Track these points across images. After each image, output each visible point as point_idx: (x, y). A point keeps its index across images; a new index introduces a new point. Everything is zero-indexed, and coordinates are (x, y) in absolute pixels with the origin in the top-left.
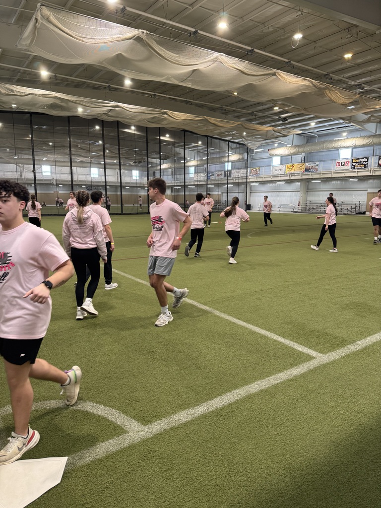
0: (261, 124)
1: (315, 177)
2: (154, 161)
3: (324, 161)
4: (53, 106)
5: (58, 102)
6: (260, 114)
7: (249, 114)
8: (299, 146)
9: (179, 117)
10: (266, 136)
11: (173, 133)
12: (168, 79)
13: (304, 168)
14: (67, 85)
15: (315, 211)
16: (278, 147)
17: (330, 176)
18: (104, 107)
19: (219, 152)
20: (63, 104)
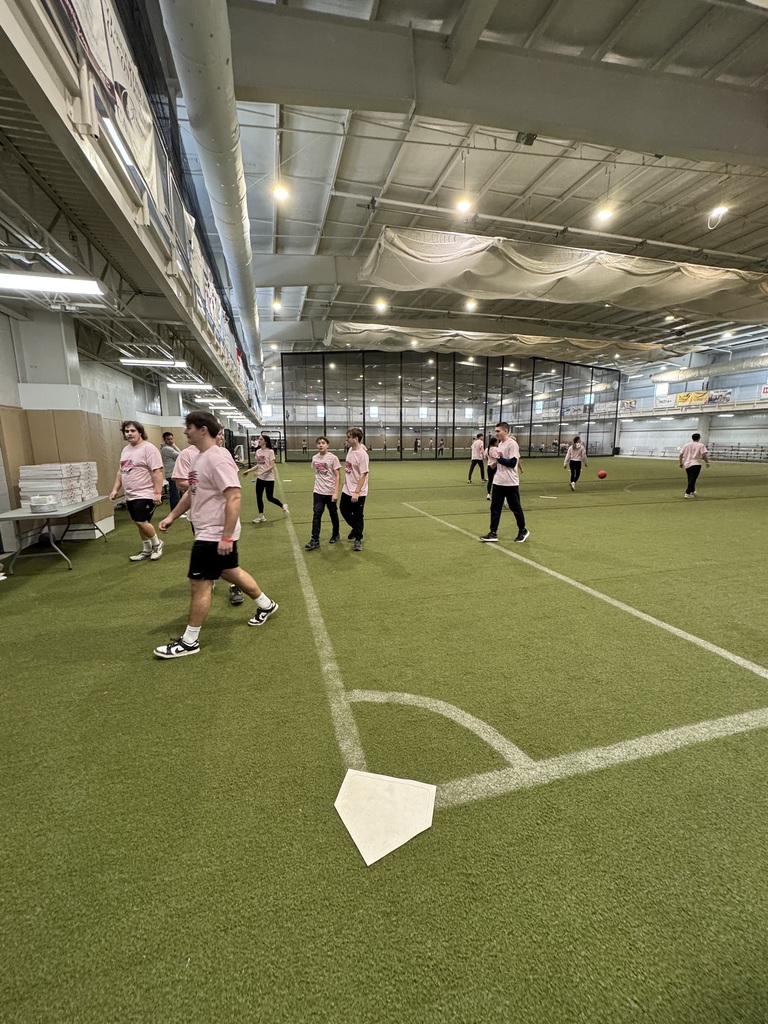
0: (643, 341)
1: (724, 409)
2: (494, 396)
3: (742, 386)
4: (388, 342)
5: (393, 336)
6: (644, 329)
7: (627, 329)
8: (700, 368)
9: (531, 341)
10: (650, 357)
11: (519, 362)
12: (523, 295)
13: (706, 397)
14: (403, 317)
15: (722, 458)
16: (665, 371)
17: (751, 407)
18: (442, 337)
19: (578, 382)
20: (398, 338)
